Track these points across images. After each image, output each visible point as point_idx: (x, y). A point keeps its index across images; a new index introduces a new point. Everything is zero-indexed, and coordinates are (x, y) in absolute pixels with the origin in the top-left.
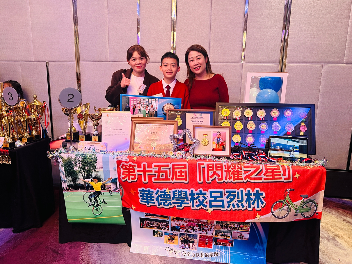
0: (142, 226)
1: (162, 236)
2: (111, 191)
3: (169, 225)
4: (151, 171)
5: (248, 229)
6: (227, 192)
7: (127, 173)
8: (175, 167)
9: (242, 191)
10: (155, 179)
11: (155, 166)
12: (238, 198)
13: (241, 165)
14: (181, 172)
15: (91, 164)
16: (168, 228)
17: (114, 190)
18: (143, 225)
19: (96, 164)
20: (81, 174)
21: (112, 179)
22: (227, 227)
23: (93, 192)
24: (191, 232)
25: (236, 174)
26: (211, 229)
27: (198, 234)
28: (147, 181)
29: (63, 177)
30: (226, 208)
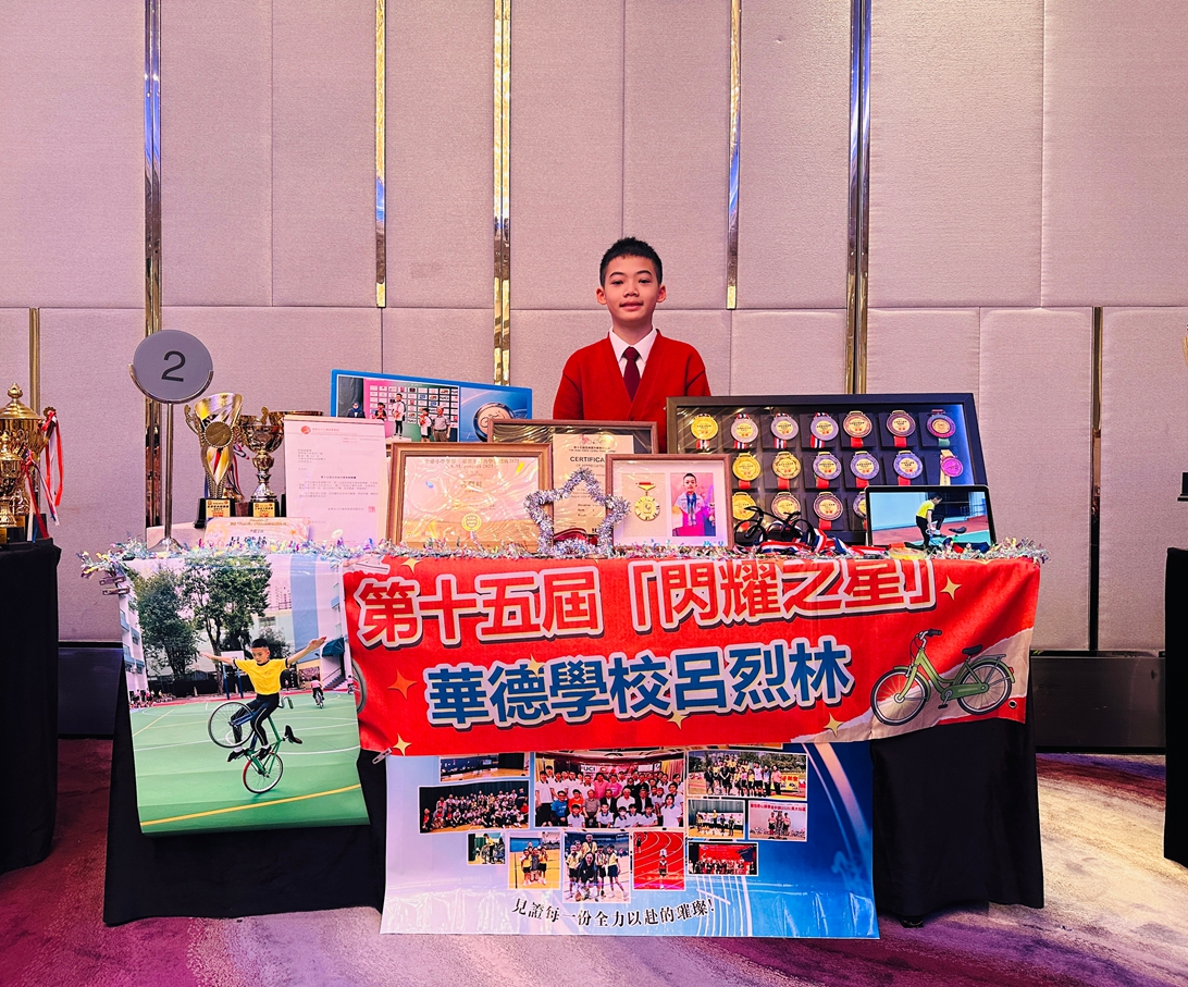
2: (319, 689)
3: (527, 802)
4: (472, 603)
5: (802, 789)
6: (733, 654)
7: (384, 617)
8: (555, 583)
9: (779, 649)
10: (486, 631)
11: (485, 584)
12: (769, 671)
13: (772, 565)
14: (575, 601)
15: (246, 593)
18: (431, 816)
19: (267, 589)
20: (204, 634)
21: (324, 645)
22: (727, 784)
23: (249, 699)
24: (605, 826)
25: (758, 595)
27: (631, 831)
28: (457, 640)
29: (132, 651)
30: (730, 705)
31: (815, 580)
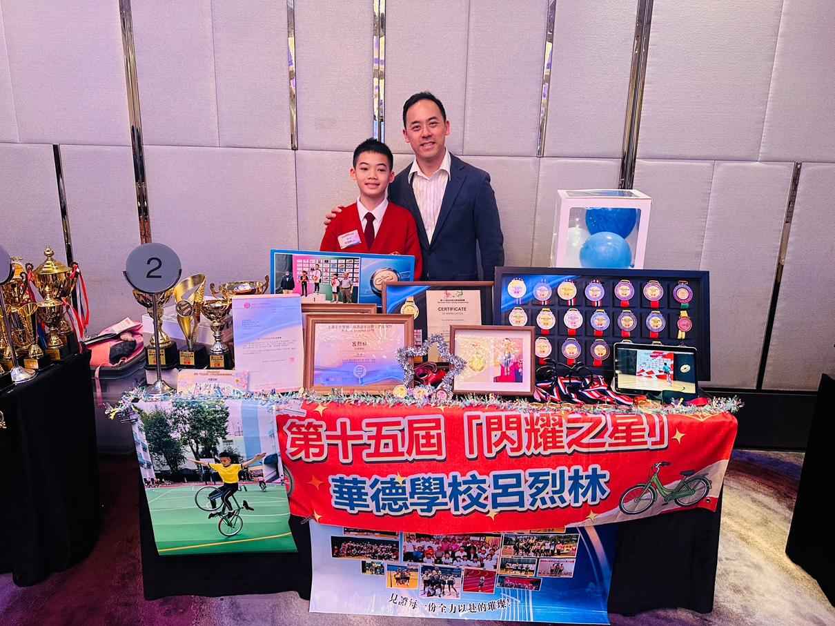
0: (336, 553)
1: (382, 572)
2: (263, 482)
4: (360, 437)
5: (573, 552)
6: (531, 475)
7: (303, 442)
8: (415, 425)
9: (562, 473)
10: (369, 455)
11: (368, 425)
12: (554, 485)
13: (560, 417)
14: (428, 437)
15: (213, 425)
16: (395, 557)
17: (270, 481)
18: (339, 550)
19: (226, 424)
20: (188, 448)
21: (265, 457)
22: (527, 551)
23: (219, 485)
24: (447, 564)
25: (549, 437)
26: (492, 556)
27: (463, 568)
28: (349, 461)
29: (143, 456)
30: (527, 506)
31: (589, 429)
